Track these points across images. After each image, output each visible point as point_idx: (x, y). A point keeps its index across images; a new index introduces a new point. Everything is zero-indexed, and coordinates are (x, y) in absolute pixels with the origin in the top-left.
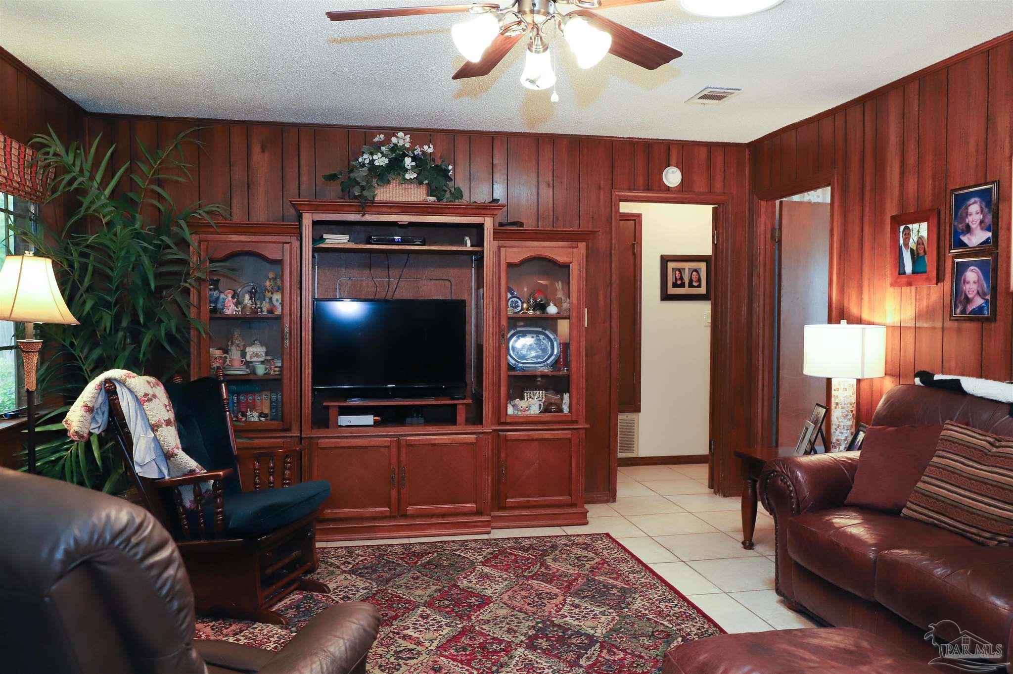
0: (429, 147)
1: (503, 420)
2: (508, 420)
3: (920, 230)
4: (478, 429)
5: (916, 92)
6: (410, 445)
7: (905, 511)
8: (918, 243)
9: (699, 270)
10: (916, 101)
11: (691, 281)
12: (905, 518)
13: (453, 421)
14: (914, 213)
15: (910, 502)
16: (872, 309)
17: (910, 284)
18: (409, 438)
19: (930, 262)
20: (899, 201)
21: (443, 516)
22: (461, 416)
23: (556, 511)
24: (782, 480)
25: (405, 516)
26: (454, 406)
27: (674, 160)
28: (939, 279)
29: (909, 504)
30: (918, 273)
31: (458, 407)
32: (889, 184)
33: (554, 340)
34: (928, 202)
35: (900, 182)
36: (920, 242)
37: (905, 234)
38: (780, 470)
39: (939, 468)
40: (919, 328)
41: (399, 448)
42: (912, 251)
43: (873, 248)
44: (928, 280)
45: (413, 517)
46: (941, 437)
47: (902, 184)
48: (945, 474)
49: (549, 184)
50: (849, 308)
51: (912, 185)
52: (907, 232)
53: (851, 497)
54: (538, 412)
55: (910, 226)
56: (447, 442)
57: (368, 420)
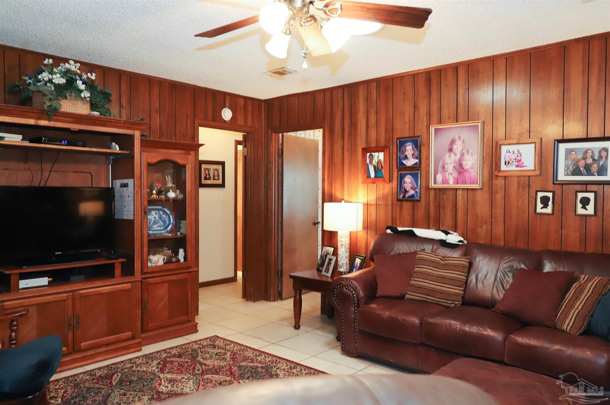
0: (92, 75)
1: (145, 271)
2: (149, 271)
3: (379, 156)
4: (132, 279)
5: (375, 88)
6: (83, 296)
7: (407, 296)
8: (378, 163)
9: (218, 170)
10: (375, 92)
11: (214, 176)
12: (408, 299)
13: (112, 276)
14: (375, 147)
15: (409, 291)
16: (350, 195)
17: (374, 183)
18: (82, 292)
19: (385, 172)
20: (366, 141)
21: (108, 345)
22: (118, 271)
23: (179, 327)
24: (346, 289)
25: (80, 351)
26: (113, 264)
27: (227, 104)
28: (391, 181)
29: (409, 293)
30: (378, 177)
31: (115, 265)
32: (359, 132)
33: (170, 214)
34: (382, 142)
35: (366, 132)
36: (379, 162)
37: (370, 158)
38: (344, 283)
39: (422, 273)
40: (379, 205)
41: (73, 300)
42: (374, 166)
43: (350, 163)
44: (385, 181)
45: (85, 350)
46: (416, 259)
47: (367, 132)
48: (426, 276)
49: (157, 111)
50: (335, 194)
51: (373, 134)
52: (371, 156)
53: (379, 294)
54: (162, 263)
55: (373, 154)
56: (110, 290)
57: (44, 281)
